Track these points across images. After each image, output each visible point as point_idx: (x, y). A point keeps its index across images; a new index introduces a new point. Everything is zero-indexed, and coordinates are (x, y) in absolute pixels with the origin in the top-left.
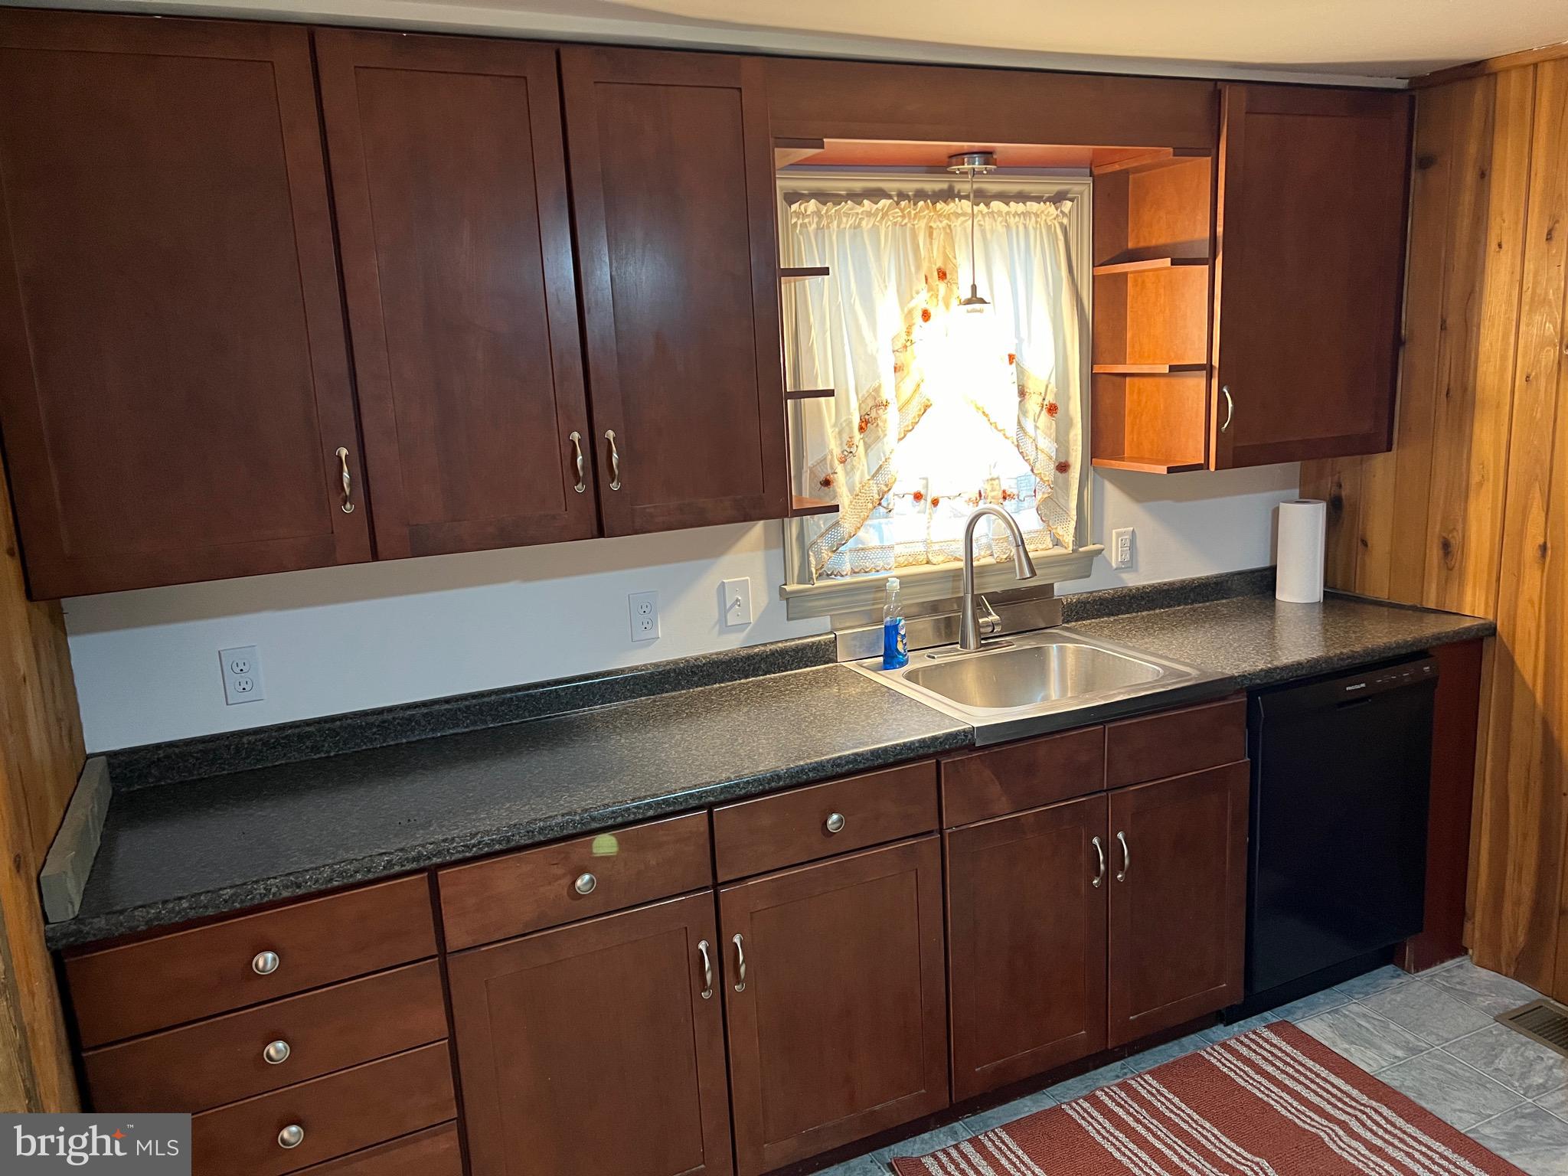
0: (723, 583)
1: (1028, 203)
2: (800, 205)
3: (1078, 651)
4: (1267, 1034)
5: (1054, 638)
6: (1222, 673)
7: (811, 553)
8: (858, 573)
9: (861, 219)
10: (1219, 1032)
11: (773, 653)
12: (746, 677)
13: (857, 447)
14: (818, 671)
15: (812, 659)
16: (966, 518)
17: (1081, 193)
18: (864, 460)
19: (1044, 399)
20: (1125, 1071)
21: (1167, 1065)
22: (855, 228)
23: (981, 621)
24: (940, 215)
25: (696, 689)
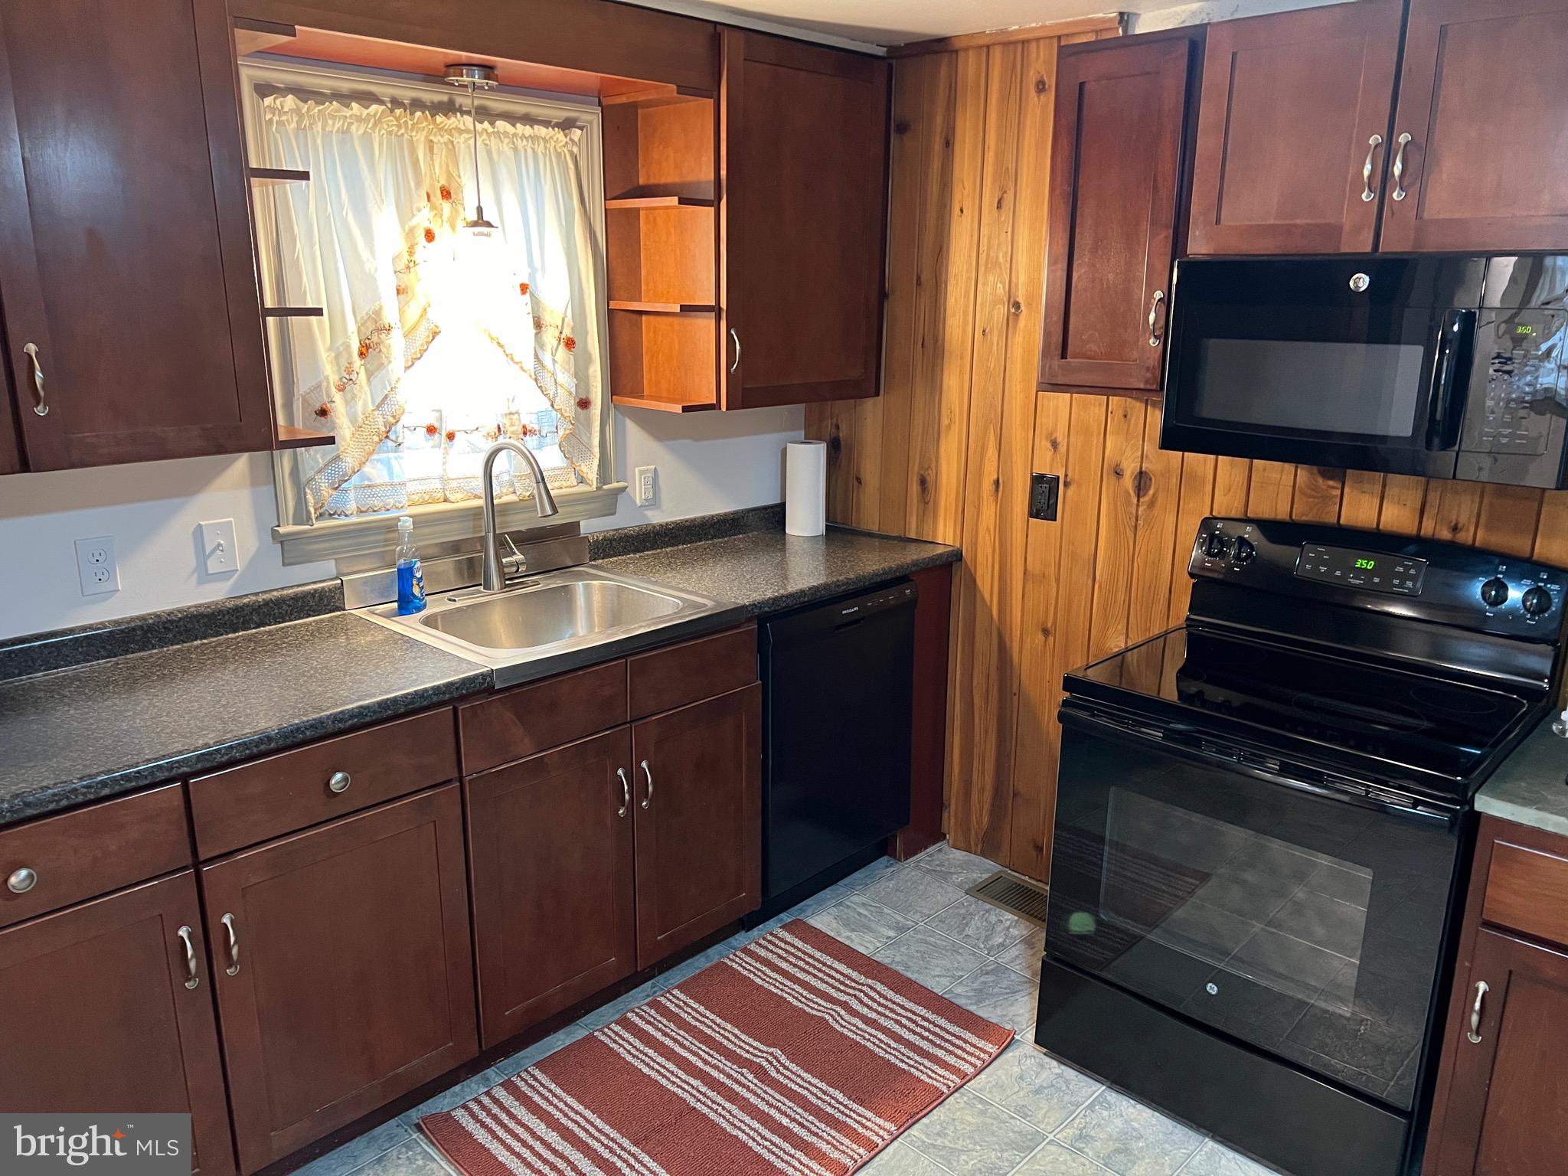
0: (200, 526)
1: (536, 127)
2: (275, 99)
3: (603, 588)
4: (782, 934)
5: (581, 576)
6: (735, 603)
7: (307, 491)
8: (366, 512)
9: (350, 124)
10: (741, 939)
11: (266, 603)
12: (235, 631)
13: (357, 373)
14: (322, 621)
15: (316, 607)
16: (484, 453)
17: (591, 123)
18: (366, 388)
19: (561, 333)
20: (655, 989)
21: (694, 977)
22: (343, 133)
23: (504, 560)
24: (440, 129)
25: (171, 648)
